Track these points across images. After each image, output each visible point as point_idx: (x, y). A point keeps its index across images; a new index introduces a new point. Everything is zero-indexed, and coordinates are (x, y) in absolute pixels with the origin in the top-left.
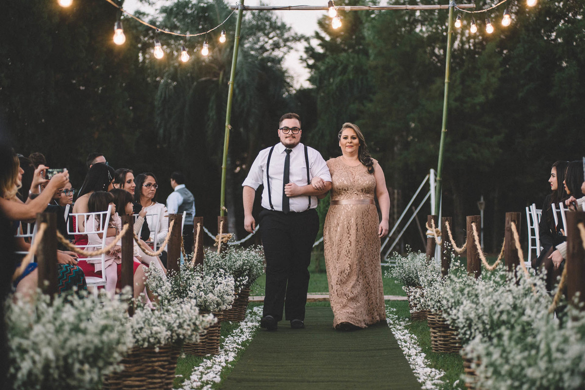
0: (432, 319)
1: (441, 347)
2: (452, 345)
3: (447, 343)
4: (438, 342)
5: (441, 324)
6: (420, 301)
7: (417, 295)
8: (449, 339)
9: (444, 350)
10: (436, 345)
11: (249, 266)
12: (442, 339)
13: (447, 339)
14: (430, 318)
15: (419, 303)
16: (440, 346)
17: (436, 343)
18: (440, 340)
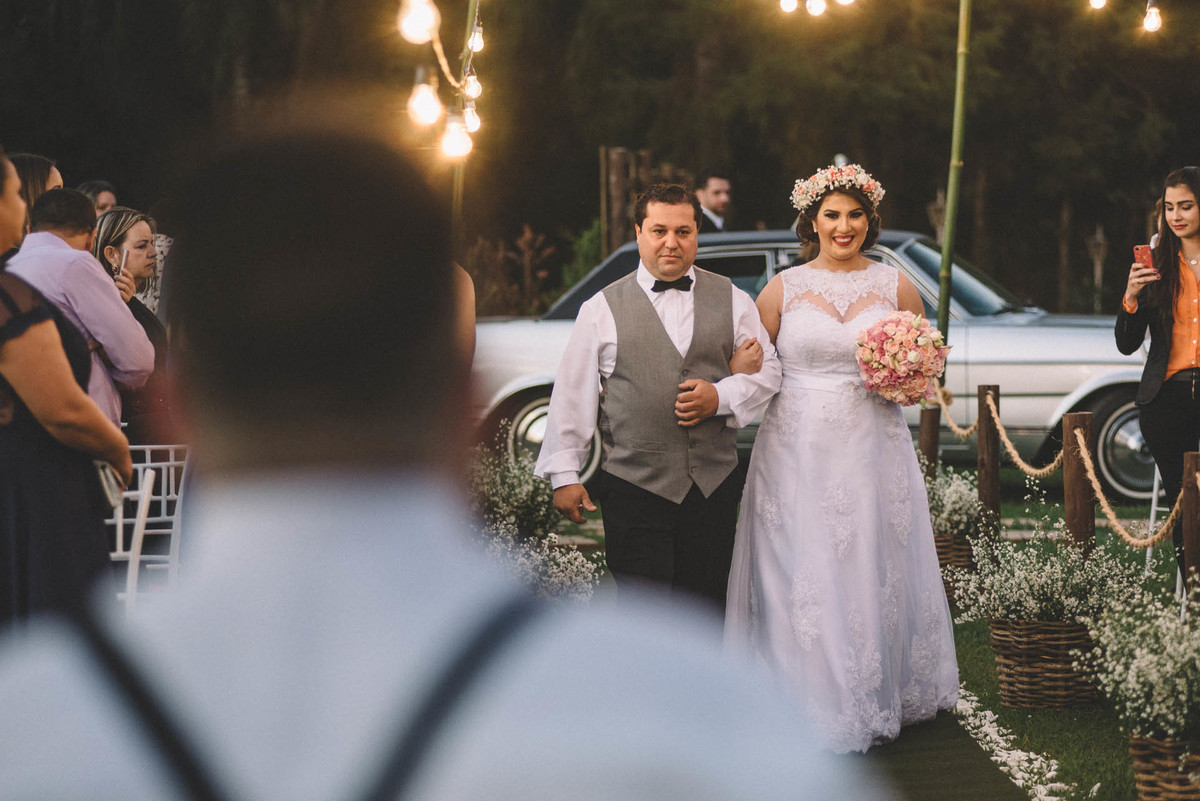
0: (1003, 638)
1: (1024, 697)
2: (1047, 692)
3: (1035, 687)
4: (1017, 685)
5: (1025, 649)
6: (976, 600)
7: (972, 587)
8: (1039, 679)
9: (1031, 704)
10: (1012, 692)
11: (548, 495)
12: (1026, 679)
13: (1036, 680)
14: (998, 635)
15: (974, 605)
16: (1020, 693)
17: (1011, 688)
18: (1022, 683)
